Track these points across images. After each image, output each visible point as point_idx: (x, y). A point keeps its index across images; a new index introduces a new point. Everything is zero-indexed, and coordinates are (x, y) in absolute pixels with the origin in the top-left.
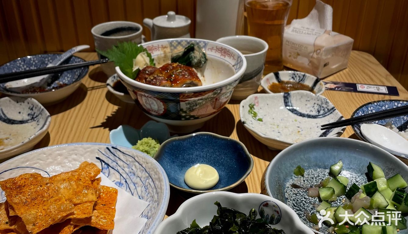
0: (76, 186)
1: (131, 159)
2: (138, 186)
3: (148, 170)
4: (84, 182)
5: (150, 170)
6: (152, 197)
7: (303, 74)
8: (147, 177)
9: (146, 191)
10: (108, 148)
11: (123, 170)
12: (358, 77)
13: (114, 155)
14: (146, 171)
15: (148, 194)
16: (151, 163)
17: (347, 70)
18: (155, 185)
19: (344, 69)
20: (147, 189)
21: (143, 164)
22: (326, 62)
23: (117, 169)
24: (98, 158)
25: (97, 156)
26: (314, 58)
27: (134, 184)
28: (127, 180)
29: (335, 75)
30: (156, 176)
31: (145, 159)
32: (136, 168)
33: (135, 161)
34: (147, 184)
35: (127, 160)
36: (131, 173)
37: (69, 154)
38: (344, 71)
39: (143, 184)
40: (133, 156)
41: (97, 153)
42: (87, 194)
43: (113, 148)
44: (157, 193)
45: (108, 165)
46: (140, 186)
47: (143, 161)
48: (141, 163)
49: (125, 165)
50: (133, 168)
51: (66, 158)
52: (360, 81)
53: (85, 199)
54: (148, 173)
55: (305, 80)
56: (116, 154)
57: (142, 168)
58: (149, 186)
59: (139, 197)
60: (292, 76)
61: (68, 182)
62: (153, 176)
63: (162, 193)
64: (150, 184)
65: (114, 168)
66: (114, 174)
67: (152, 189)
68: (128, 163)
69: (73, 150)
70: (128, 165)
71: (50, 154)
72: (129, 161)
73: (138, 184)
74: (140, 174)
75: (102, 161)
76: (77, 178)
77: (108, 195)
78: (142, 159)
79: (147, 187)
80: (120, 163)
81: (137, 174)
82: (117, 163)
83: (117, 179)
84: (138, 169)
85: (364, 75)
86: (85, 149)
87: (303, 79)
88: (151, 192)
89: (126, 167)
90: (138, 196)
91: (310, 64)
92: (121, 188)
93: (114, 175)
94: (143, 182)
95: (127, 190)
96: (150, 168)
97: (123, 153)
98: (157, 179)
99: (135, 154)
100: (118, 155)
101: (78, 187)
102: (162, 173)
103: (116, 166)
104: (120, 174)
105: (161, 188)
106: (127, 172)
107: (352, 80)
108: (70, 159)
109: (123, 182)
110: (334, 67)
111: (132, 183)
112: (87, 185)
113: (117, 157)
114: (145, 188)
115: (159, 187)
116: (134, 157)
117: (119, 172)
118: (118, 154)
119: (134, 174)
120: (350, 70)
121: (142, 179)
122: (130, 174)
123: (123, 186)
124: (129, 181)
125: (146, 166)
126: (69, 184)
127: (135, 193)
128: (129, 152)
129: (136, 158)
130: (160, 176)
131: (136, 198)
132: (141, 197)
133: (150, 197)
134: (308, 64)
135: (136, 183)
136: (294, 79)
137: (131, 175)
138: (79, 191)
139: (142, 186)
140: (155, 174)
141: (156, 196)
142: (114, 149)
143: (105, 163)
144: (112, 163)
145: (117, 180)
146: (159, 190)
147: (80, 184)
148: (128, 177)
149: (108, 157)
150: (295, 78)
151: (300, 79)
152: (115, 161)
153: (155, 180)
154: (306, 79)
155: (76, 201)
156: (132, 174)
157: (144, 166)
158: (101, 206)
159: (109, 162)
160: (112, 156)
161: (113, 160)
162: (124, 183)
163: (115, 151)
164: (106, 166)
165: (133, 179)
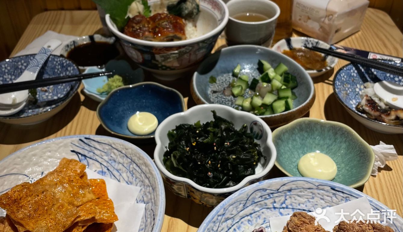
0: (71, 188)
1: (107, 147)
2: (123, 172)
3: (129, 156)
4: (76, 182)
5: (132, 156)
6: (142, 182)
8: (130, 162)
9: (132, 176)
10: (81, 140)
11: (102, 158)
12: (372, 42)
13: (89, 145)
14: (127, 157)
15: (136, 179)
16: (131, 149)
17: (360, 33)
18: (141, 170)
19: (357, 32)
20: (134, 174)
21: (122, 150)
22: (338, 27)
23: (96, 159)
24: (73, 151)
25: (72, 149)
26: (325, 24)
27: (118, 171)
28: (109, 168)
29: (347, 40)
30: (141, 162)
31: (123, 145)
32: (115, 155)
33: (112, 148)
34: (131, 169)
35: (104, 149)
36: (110, 160)
37: (43, 152)
38: (357, 35)
39: (127, 169)
40: (109, 144)
41: (71, 146)
42: (84, 194)
43: (86, 138)
44: (148, 178)
45: (85, 156)
46: (125, 172)
47: (121, 148)
48: (120, 149)
49: (103, 154)
50: (112, 155)
51: (41, 157)
52: (373, 49)
53: (85, 200)
54: (129, 158)
56: (91, 145)
57: (122, 154)
58: (134, 171)
59: (127, 182)
61: (60, 185)
62: (137, 161)
63: (154, 178)
64: (135, 169)
65: (92, 158)
66: (93, 163)
67: (140, 174)
68: (106, 151)
69: (46, 148)
70: (106, 153)
71: (25, 157)
72: (107, 149)
73: (121, 170)
74: (121, 161)
75: (77, 153)
76: (68, 179)
77: (98, 187)
78: (120, 145)
79: (133, 173)
80: (97, 152)
81: (118, 161)
82: (94, 153)
83: (98, 168)
84: (117, 156)
85: (378, 40)
86: (58, 144)
88: (139, 177)
89: (105, 155)
90: (125, 182)
91: (321, 30)
92: (105, 176)
93: (94, 165)
94: (127, 168)
95: (112, 178)
96: (131, 153)
97: (98, 142)
98: (143, 164)
99: (111, 142)
100: (93, 145)
101: (73, 189)
102: (147, 158)
103: (93, 155)
104: (99, 164)
105: (151, 174)
106: (107, 160)
107: (365, 47)
108: (45, 157)
109: (105, 170)
110: (346, 31)
111: (115, 170)
112: (80, 184)
113: (93, 147)
114: (131, 173)
115: (148, 171)
116: (111, 144)
117: (98, 161)
118: (92, 143)
119: (115, 161)
120: (364, 34)
121: (125, 165)
122: (110, 162)
123: (106, 174)
124: (111, 168)
125: (126, 153)
126: (63, 188)
127: (121, 179)
128: (104, 141)
129: (113, 146)
130: (146, 161)
131: (124, 184)
132: (129, 183)
133: (140, 181)
134: (319, 30)
135: (119, 170)
137: (112, 163)
138: (76, 193)
139: (126, 171)
140: (138, 159)
141: (147, 181)
142: (88, 140)
143: (82, 155)
144: (88, 153)
145: (98, 170)
146: (148, 175)
147: (74, 186)
148: (109, 165)
149: (83, 149)
152: (90, 151)
153: (140, 165)
155: (77, 203)
156: (112, 161)
157: (124, 152)
158: (97, 200)
159: (86, 153)
160: (86, 146)
161: (88, 150)
162: (107, 171)
163: (89, 141)
164: (83, 158)
165: (115, 165)
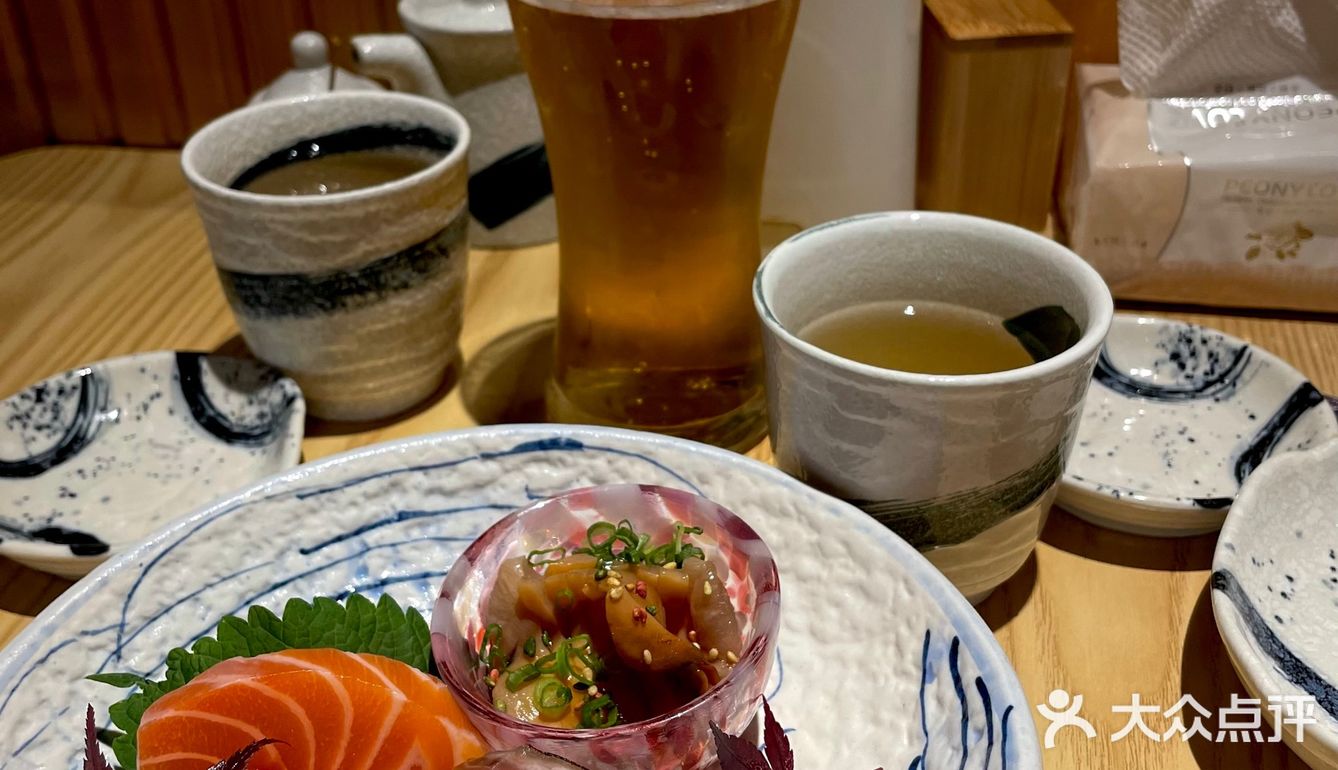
7: (1237, 343)
55: (1239, 384)
60: (1171, 348)
87: (1232, 375)
136: (1182, 366)
150: (1190, 363)
151: (1212, 371)
154: (1246, 374)
